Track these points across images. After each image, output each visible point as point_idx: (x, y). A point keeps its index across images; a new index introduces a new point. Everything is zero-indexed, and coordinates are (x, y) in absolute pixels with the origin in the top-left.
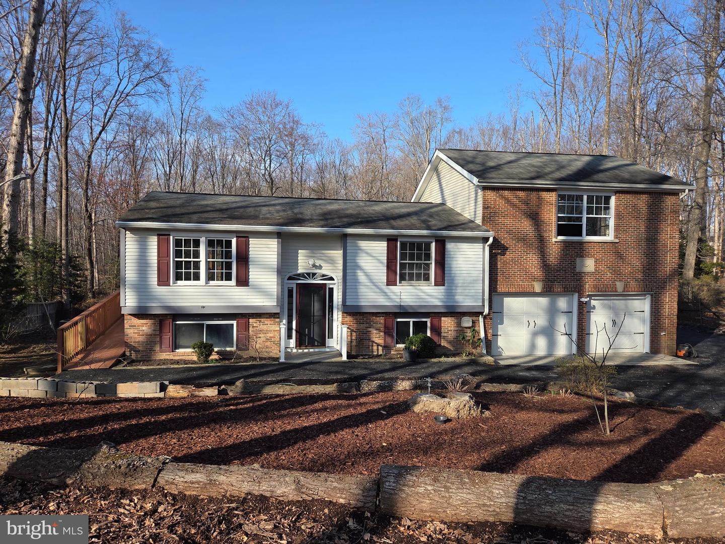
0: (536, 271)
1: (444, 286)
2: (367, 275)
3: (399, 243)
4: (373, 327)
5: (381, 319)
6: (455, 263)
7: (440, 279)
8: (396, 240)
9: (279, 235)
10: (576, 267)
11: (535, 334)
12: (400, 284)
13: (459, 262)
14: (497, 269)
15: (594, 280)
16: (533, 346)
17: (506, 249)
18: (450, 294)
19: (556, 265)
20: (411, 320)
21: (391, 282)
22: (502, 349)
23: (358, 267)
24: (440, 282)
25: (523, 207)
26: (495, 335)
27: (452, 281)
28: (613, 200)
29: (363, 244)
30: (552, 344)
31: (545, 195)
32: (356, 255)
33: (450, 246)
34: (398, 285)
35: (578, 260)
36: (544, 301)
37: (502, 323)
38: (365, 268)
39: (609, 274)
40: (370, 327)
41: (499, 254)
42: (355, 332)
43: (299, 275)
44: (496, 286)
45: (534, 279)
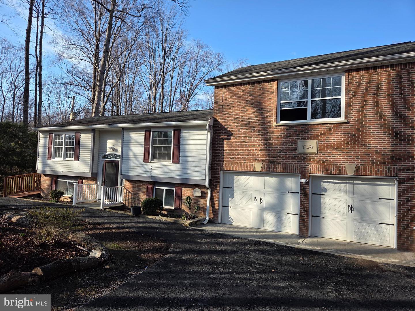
0: (257, 153)
1: (179, 163)
2: (135, 155)
3: (151, 132)
4: (141, 191)
5: (146, 186)
6: (187, 146)
7: (176, 158)
8: (150, 131)
9: (93, 131)
10: (297, 149)
11: (263, 210)
12: (152, 162)
13: (191, 146)
14: (224, 151)
15: (318, 162)
16: (262, 220)
17: (232, 134)
18: (184, 169)
19: (276, 147)
20: (164, 188)
21: (146, 160)
22: (232, 219)
23: (130, 149)
24: (176, 160)
25: (249, 98)
26: (226, 207)
27: (186, 160)
28: (344, 79)
29: (133, 134)
30: (279, 221)
31: (267, 85)
32: (129, 141)
33: (185, 133)
34: (150, 162)
35: (300, 143)
36: (272, 180)
37: (232, 197)
38: (134, 150)
39: (336, 156)
40: (139, 191)
41: (225, 138)
42: (131, 193)
43: (107, 155)
44: (222, 165)
45: (256, 160)
